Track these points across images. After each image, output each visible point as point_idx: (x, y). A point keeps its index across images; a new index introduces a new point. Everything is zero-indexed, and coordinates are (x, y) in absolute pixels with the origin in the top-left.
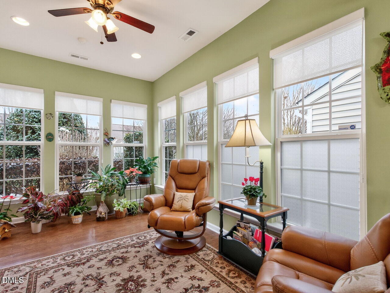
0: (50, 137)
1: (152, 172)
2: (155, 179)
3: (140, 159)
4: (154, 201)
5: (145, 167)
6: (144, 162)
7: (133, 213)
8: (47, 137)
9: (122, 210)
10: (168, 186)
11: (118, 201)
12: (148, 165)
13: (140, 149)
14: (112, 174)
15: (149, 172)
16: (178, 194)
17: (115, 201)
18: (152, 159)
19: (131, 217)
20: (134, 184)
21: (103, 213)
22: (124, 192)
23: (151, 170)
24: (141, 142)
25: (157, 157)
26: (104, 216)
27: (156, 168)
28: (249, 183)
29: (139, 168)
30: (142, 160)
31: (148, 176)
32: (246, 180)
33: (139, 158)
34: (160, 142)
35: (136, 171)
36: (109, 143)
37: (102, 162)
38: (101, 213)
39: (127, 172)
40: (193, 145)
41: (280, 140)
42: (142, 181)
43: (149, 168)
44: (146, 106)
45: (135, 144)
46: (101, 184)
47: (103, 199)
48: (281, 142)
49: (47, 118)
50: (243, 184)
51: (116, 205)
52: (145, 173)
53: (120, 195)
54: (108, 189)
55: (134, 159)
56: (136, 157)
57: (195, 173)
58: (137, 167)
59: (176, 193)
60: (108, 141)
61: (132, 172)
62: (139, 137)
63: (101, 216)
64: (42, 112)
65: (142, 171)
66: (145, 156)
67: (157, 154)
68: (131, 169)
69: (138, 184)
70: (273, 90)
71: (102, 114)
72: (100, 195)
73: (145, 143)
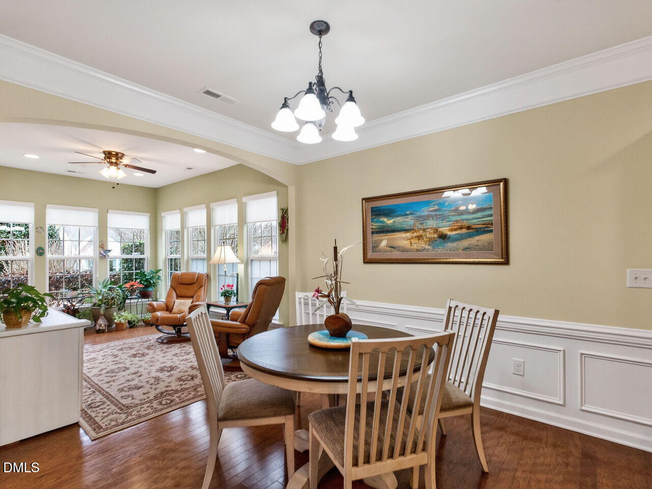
0: (41, 251)
1: (155, 285)
2: (158, 293)
3: (141, 272)
4: (155, 306)
5: (147, 280)
6: (146, 276)
7: (135, 325)
8: (37, 251)
9: (123, 321)
10: (169, 296)
11: (117, 314)
12: (151, 278)
13: (140, 261)
14: (109, 288)
15: (152, 285)
16: (178, 301)
17: (115, 314)
18: (155, 272)
19: (132, 329)
20: (135, 298)
21: (103, 326)
22: (124, 306)
23: (154, 283)
24: (142, 253)
25: (160, 270)
26: (104, 328)
27: (159, 281)
28: (226, 288)
29: (140, 281)
30: (144, 273)
31: (150, 289)
32: (224, 286)
33: (139, 271)
34: (164, 254)
35: (137, 285)
36: (105, 256)
37: (98, 276)
38: (101, 326)
39: (128, 285)
40: (197, 259)
41: (250, 258)
42: (144, 295)
43: (152, 282)
44: (149, 214)
45: (136, 255)
46: (100, 297)
47: (102, 312)
48: (252, 260)
49: (38, 232)
50: (222, 289)
51: (117, 318)
52: (147, 287)
53: (119, 310)
54: (108, 302)
55: (134, 271)
56: (136, 270)
57: (194, 283)
58: (138, 280)
59: (177, 300)
60: (105, 254)
61: (132, 286)
62: (139, 248)
63: (101, 328)
64: (30, 226)
65: (143, 284)
66: (147, 269)
67: (161, 266)
68: (131, 283)
69: (139, 298)
70: (246, 223)
71: (97, 225)
72: (99, 309)
73: (147, 255)
